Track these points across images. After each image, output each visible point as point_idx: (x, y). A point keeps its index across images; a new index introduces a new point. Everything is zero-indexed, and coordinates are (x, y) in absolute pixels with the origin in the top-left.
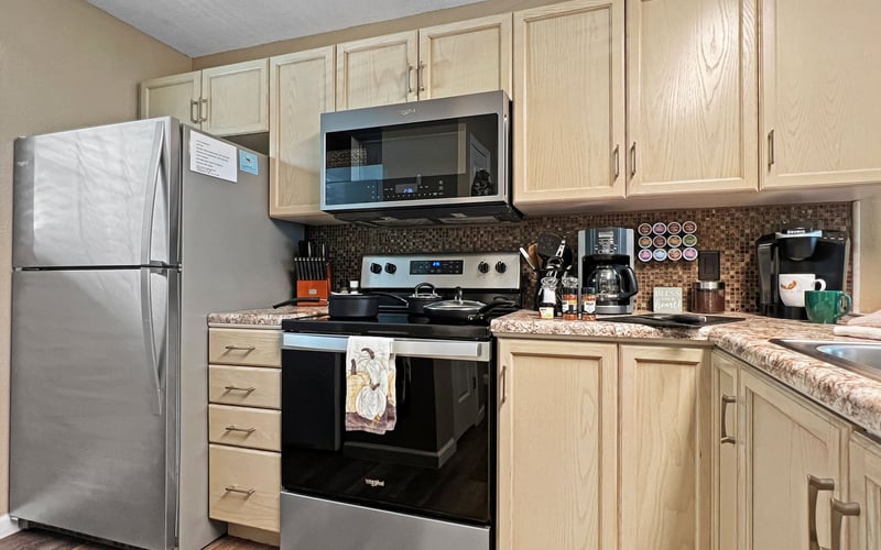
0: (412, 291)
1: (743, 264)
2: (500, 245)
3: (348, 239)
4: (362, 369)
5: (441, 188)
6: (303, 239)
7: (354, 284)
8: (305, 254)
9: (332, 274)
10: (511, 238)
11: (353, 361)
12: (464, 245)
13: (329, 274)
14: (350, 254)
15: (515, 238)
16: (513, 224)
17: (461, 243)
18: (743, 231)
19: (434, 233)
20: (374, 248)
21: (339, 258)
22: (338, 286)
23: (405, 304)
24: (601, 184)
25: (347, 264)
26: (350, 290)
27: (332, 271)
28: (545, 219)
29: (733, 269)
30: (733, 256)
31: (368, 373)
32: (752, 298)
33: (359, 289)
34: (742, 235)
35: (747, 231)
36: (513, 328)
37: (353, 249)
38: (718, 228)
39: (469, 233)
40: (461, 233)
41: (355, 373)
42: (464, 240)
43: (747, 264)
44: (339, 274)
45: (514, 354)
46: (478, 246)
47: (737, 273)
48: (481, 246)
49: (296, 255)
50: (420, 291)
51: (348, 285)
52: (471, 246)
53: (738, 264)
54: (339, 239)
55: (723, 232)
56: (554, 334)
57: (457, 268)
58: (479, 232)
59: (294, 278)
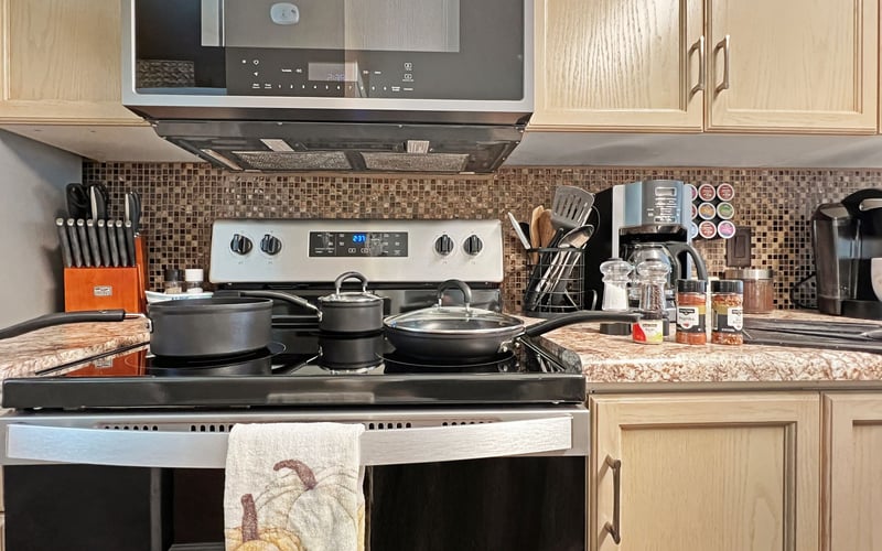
0: (329, 287)
1: (776, 245)
2: (456, 211)
3: (178, 190)
4: (276, 521)
5: (408, 78)
6: (79, 180)
7: (194, 275)
8: (82, 211)
9: (146, 255)
10: (473, 199)
11: (248, 501)
12: (397, 209)
13: (140, 256)
14: (183, 220)
15: (480, 200)
16: (478, 177)
17: (392, 205)
18: (776, 201)
19: (346, 186)
20: (231, 208)
21: (159, 226)
22: (159, 279)
23: (315, 312)
24: (667, 106)
25: (176, 237)
26: (185, 287)
27: (145, 251)
28: (525, 171)
29: (765, 252)
30: (765, 234)
31: (297, 532)
32: (786, 290)
33: (206, 285)
34: (775, 207)
35: (781, 201)
36: (632, 373)
37: (189, 210)
38: (749, 195)
39: (405, 188)
40: (393, 188)
41: (255, 536)
42: (397, 199)
43: (781, 246)
44: (159, 256)
45: (624, 428)
46: (421, 211)
47: (770, 257)
48: (427, 211)
49: (60, 214)
50: (346, 286)
51: (181, 277)
52: (410, 210)
53: (770, 246)
54: (158, 190)
55: (754, 201)
56: (716, 380)
57: (399, 246)
58: (422, 188)
59: (56, 264)
